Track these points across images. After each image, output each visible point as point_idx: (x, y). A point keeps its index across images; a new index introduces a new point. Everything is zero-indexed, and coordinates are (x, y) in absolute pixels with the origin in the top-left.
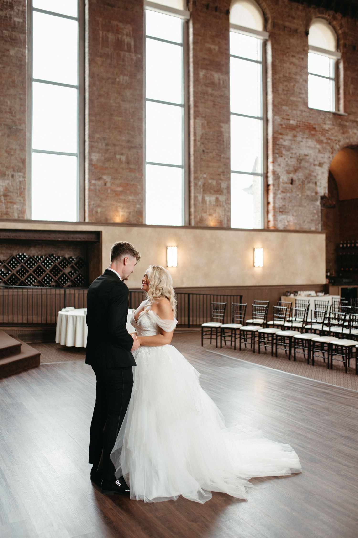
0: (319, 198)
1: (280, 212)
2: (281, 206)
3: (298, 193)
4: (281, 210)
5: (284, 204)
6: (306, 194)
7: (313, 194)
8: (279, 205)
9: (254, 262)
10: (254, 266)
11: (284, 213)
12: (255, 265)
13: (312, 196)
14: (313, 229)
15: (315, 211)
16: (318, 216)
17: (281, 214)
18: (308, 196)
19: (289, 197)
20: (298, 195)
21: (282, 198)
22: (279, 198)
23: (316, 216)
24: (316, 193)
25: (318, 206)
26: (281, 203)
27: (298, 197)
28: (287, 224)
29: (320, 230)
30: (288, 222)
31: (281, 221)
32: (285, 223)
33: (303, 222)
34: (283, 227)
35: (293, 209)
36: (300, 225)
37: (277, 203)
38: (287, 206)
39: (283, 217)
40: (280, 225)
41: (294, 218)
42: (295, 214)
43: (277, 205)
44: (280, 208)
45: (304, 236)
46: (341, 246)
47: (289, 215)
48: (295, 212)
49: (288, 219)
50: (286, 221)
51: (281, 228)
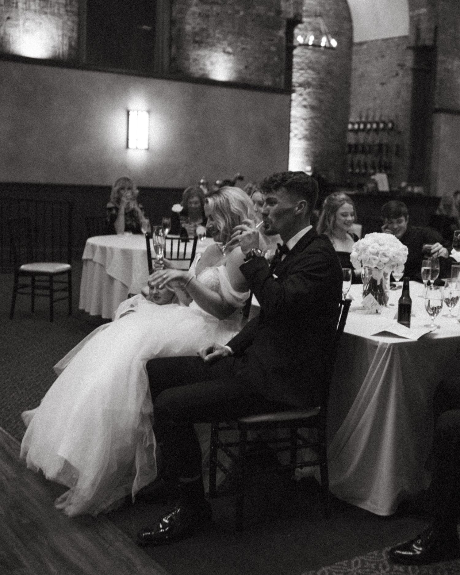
0: (285, 23)
1: (196, 42)
2: (197, 29)
3: (237, 7)
4: (197, 39)
5: (204, 26)
6: (254, 11)
7: (272, 14)
8: (194, 28)
9: (128, 139)
10: (127, 147)
11: (203, 45)
12: (130, 146)
13: (268, 18)
14: (268, 83)
15: (273, 49)
16: (281, 59)
17: (197, 45)
18: (259, 15)
19: (218, 14)
20: (237, 12)
21: (200, 14)
22: (194, 13)
23: (276, 59)
24: (279, 12)
25: (281, 38)
26: (199, 24)
27: (237, 16)
28: (209, 67)
29: (282, 85)
30: (212, 64)
31: (195, 60)
32: (205, 65)
33: (246, 67)
34: (202, 72)
35: (224, 39)
36: (239, 72)
37: (189, 24)
38: (211, 31)
39: (202, 52)
40: (194, 70)
41: (226, 57)
42: (229, 49)
43: (188, 28)
44: (195, 34)
45: (246, 94)
46: (350, 126)
47: (216, 51)
48: (230, 44)
49: (214, 59)
50: (208, 63)
51: (197, 75)
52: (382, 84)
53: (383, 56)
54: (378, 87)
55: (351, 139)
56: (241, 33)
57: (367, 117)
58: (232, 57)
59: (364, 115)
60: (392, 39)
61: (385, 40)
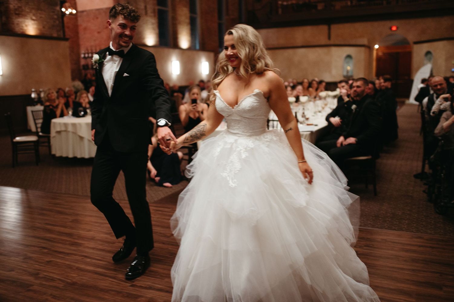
0: (59, 2)
1: (16, 14)
2: (16, 7)
4: (17, 12)
5: (19, 5)
8: (14, 6)
11: (20, 16)
14: (55, 35)
15: (55, 17)
17: (17, 16)
23: (57, 22)
26: (17, 4)
28: (25, 28)
29: (62, 36)
30: (26, 26)
31: (18, 24)
32: (22, 27)
33: (44, 27)
34: (21, 31)
35: (31, 12)
36: (40, 30)
37: (12, 4)
38: (23, 8)
39: (20, 20)
40: (17, 29)
41: (33, 22)
42: (34, 18)
43: (11, 6)
44: (16, 10)
45: (46, 42)
46: (82, 56)
47: (27, 19)
48: (34, 15)
49: (27, 24)
50: (24, 25)
51: (19, 33)
52: (99, 33)
53: (97, 18)
54: (96, 34)
55: (83, 62)
56: (38, 9)
57: (92, 50)
58: (36, 22)
59: (89, 49)
60: (102, 9)
61: (98, 10)
